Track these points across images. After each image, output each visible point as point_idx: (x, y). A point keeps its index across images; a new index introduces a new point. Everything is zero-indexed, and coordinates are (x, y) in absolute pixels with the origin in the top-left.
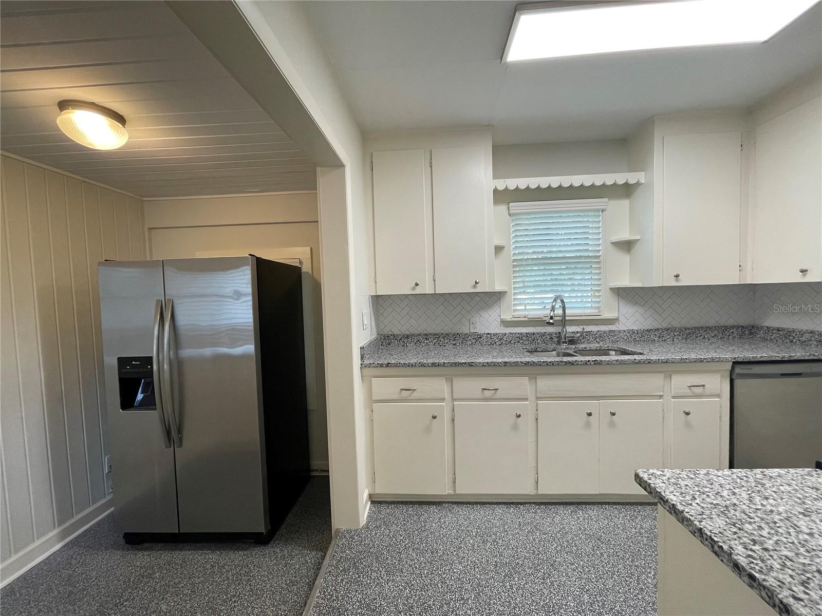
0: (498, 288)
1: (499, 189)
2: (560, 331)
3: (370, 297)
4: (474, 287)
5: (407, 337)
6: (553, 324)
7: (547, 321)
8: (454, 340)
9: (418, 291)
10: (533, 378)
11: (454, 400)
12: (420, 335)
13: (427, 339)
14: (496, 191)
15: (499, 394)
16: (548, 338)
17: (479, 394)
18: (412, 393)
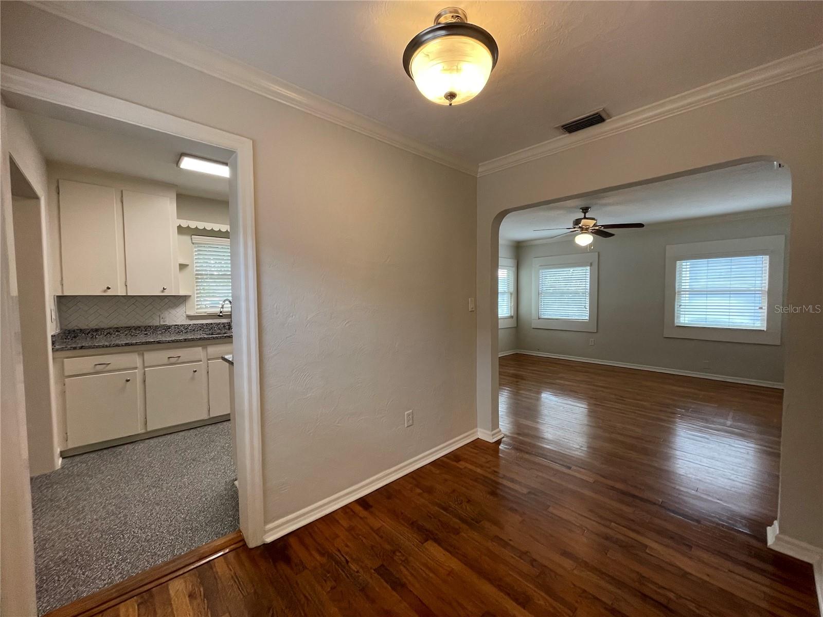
0: (182, 293)
1: (182, 226)
2: (230, 321)
3: (55, 297)
4: (163, 292)
5: (97, 330)
6: (221, 316)
7: (218, 314)
8: (146, 331)
9: (109, 293)
10: (205, 347)
11: (144, 367)
12: (110, 328)
13: (117, 331)
14: (179, 227)
15: (180, 360)
16: (222, 326)
17: (166, 361)
18: (107, 366)
